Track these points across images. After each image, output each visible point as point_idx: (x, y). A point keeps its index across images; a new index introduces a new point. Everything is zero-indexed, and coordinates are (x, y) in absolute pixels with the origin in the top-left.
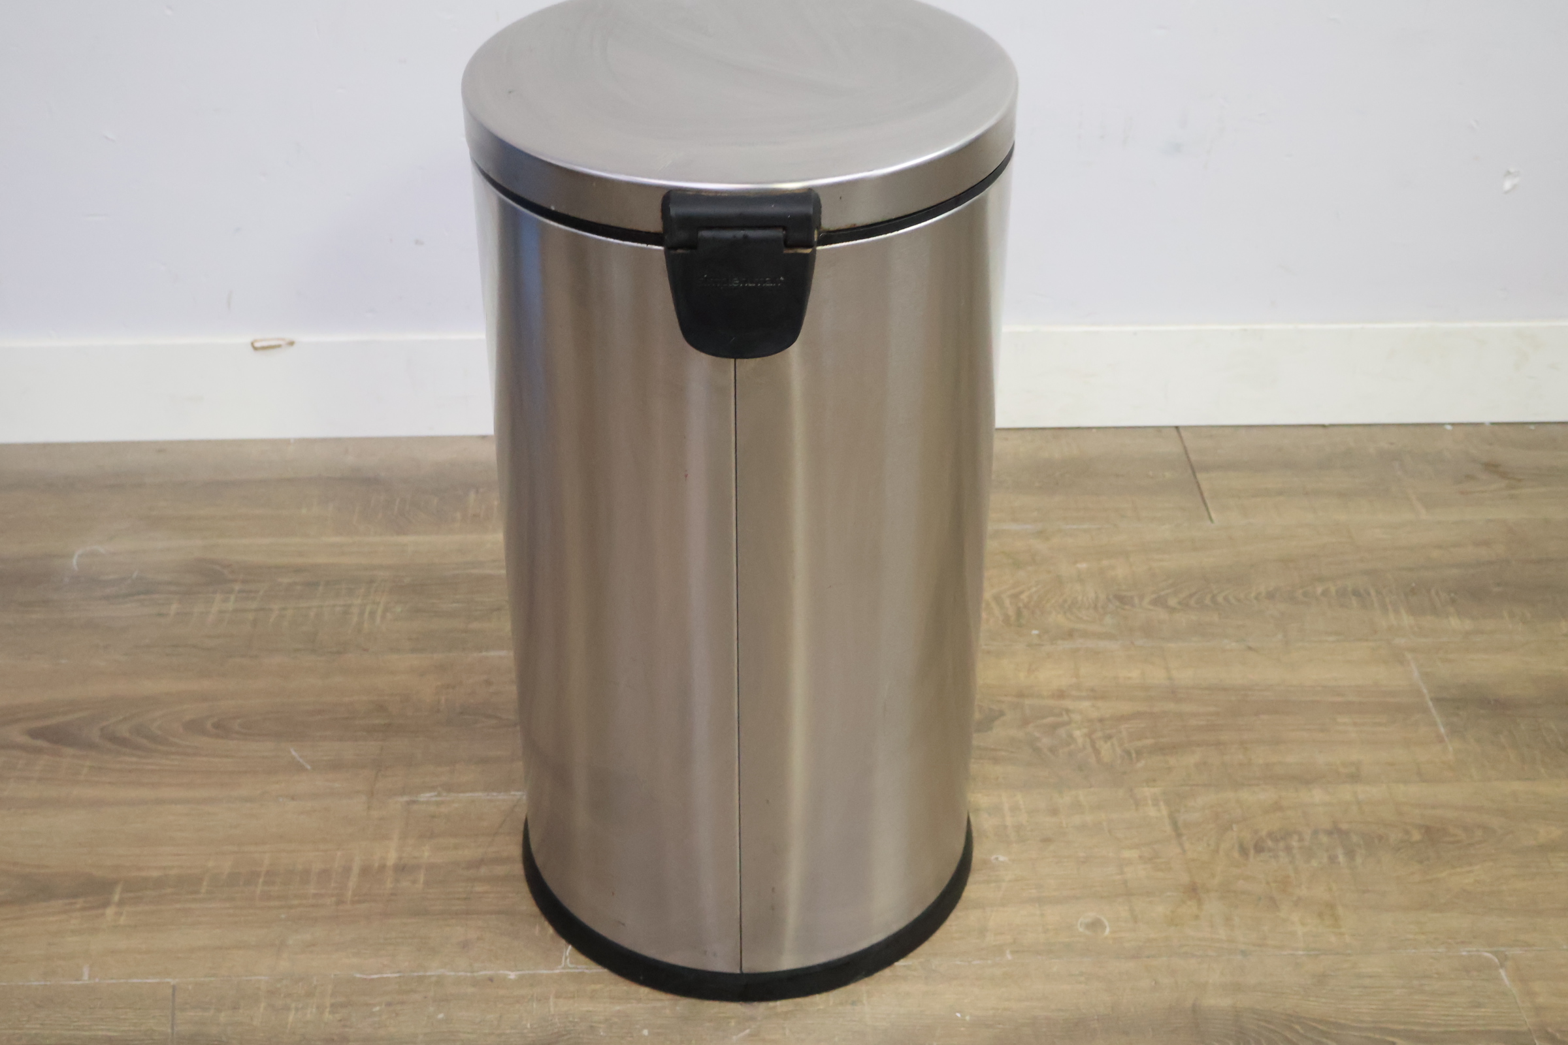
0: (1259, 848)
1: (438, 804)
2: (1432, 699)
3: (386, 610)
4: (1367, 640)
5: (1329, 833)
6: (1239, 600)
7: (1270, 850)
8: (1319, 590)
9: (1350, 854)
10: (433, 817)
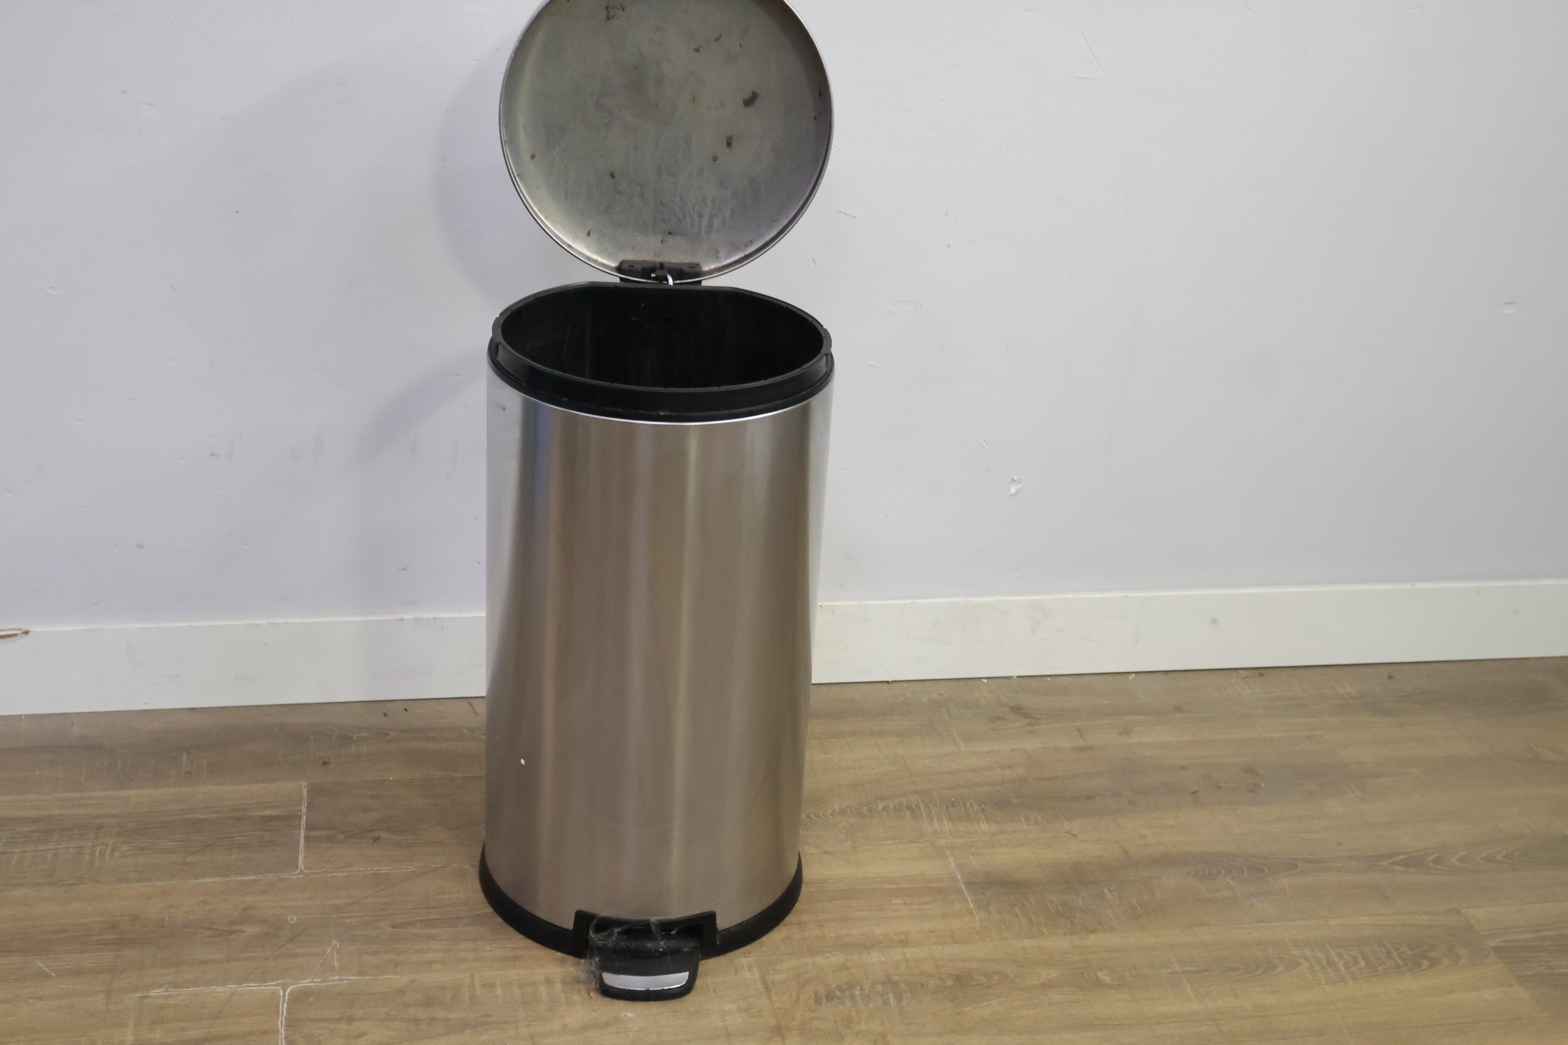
0: (830, 997)
1: (166, 998)
2: (963, 883)
3: (114, 850)
4: (916, 842)
5: (883, 984)
6: (818, 817)
7: (838, 998)
8: (881, 806)
9: (899, 998)
10: (163, 1008)
